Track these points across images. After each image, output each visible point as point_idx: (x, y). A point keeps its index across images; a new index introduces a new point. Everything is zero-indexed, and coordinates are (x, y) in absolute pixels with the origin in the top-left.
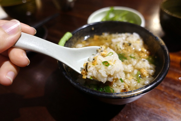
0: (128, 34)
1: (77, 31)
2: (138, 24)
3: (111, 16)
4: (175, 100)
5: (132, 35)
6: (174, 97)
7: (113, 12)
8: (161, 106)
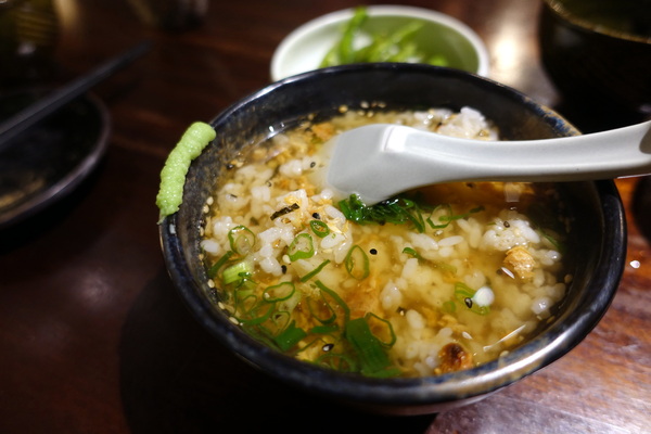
0: (443, 114)
1: (235, 114)
2: (467, 68)
3: (360, 43)
4: (631, 349)
5: (457, 117)
6: (627, 340)
7: (364, 25)
8: (582, 380)
